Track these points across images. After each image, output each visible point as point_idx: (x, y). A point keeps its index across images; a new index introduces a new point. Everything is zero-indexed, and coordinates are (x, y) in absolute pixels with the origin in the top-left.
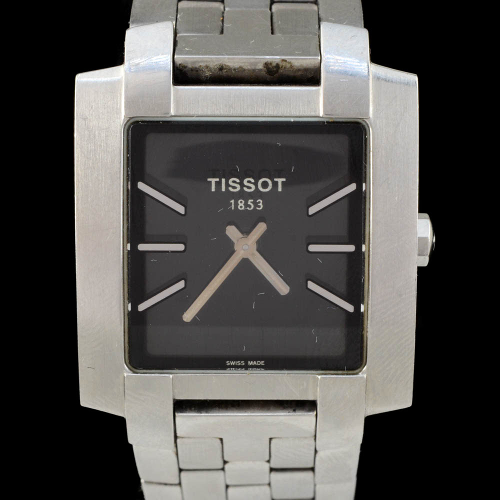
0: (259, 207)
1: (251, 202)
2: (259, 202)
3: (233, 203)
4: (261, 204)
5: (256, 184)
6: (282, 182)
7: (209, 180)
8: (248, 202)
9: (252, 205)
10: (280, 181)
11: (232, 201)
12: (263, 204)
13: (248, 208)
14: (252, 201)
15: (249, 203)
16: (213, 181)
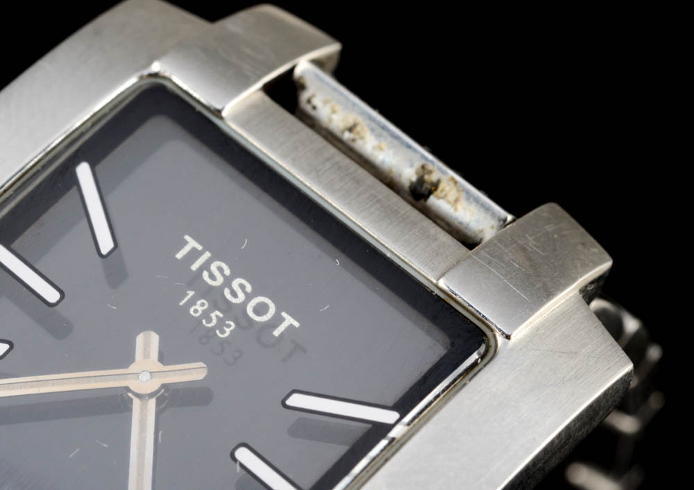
0: (223, 332)
1: (217, 316)
2: (229, 326)
3: (189, 297)
4: (228, 331)
5: (249, 297)
6: (291, 325)
7: (187, 238)
8: (212, 312)
9: (214, 321)
10: (289, 321)
11: (191, 293)
12: (231, 331)
13: (204, 322)
14: (221, 315)
15: (213, 315)
16: (192, 243)
